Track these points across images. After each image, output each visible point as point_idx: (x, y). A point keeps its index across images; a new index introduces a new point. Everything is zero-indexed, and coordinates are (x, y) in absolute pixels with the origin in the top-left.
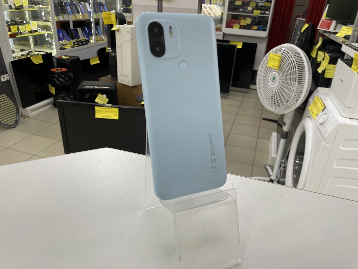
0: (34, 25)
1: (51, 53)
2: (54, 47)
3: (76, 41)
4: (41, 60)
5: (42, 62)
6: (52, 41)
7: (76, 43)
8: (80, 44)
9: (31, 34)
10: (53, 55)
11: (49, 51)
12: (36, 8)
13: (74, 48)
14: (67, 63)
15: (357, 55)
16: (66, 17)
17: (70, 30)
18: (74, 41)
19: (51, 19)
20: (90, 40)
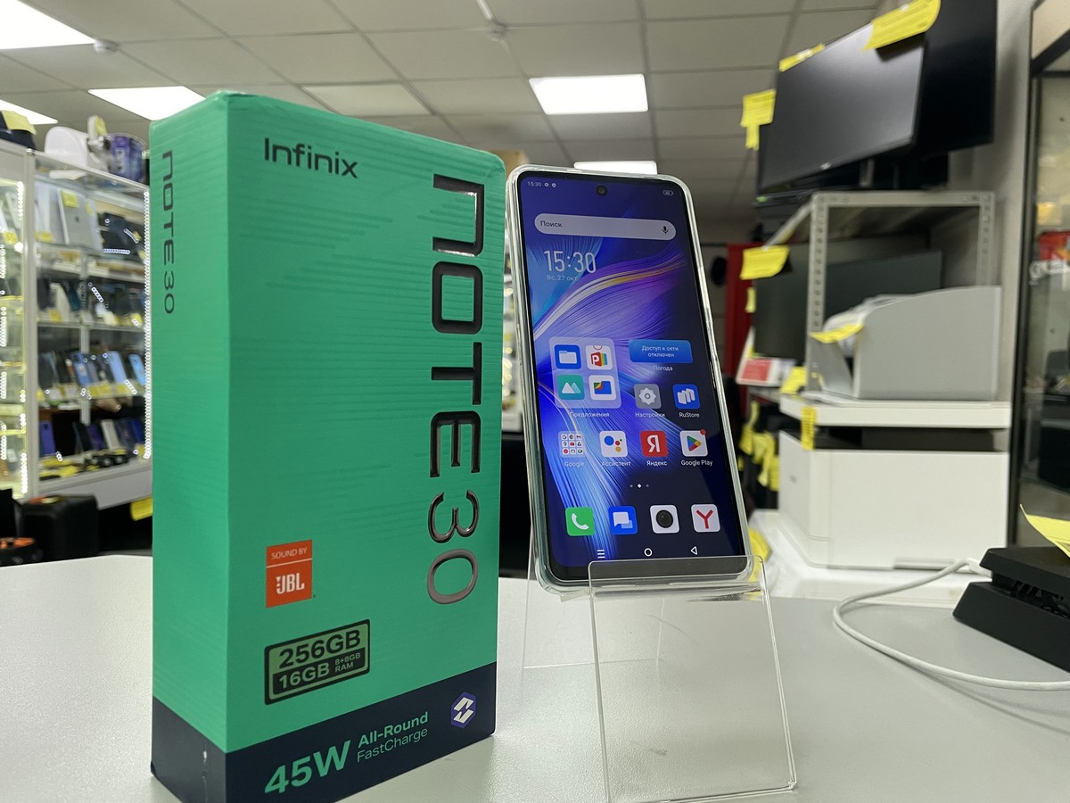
2: (24, 472)
7: (95, 461)
8: (107, 462)
11: (3, 485)
13: (86, 476)
14: (53, 515)
15: (808, 412)
16: (71, 391)
17: (82, 426)
18: (89, 455)
19: (23, 397)
20: (136, 452)
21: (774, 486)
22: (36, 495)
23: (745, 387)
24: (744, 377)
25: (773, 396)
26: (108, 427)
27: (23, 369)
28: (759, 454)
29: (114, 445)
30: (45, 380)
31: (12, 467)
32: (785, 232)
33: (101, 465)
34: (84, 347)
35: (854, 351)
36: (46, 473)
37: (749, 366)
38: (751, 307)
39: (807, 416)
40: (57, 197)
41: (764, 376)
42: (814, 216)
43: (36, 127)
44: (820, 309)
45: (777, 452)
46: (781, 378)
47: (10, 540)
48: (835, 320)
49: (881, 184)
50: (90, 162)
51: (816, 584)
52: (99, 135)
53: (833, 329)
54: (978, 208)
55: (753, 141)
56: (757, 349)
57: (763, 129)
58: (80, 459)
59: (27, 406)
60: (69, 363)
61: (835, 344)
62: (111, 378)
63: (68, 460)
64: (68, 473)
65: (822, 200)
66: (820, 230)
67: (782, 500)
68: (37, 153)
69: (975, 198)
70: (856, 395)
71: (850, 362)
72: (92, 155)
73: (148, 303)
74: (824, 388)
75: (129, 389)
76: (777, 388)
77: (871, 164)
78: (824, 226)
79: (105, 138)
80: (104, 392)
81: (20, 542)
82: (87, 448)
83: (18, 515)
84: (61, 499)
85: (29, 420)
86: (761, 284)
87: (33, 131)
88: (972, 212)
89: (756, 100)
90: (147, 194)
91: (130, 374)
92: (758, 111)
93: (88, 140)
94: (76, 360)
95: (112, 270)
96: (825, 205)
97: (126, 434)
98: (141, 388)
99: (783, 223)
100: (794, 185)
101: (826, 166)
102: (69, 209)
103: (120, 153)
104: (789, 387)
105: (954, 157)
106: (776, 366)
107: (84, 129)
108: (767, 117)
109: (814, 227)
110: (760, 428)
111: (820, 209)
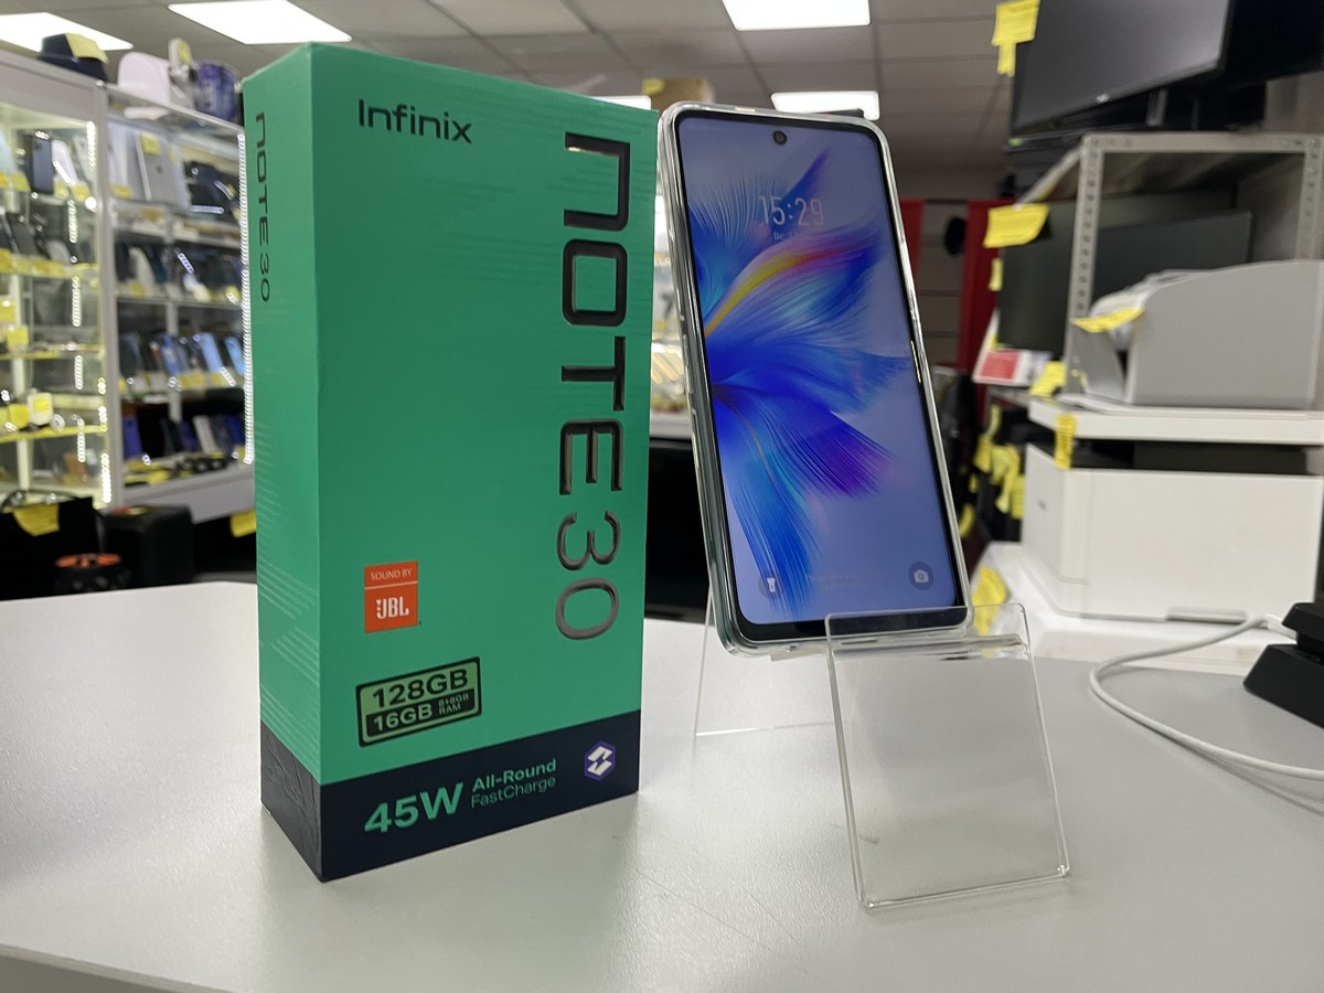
0: (41, 407)
1: (89, 500)
2: (105, 477)
3: (188, 460)
4: (51, 522)
5: (53, 527)
6: (99, 459)
7: (188, 465)
8: (202, 467)
9: (26, 436)
10: (97, 505)
11: (81, 492)
12: (53, 351)
13: (178, 483)
14: (141, 529)
15: (1065, 422)
16: (157, 381)
17: (172, 424)
18: (180, 458)
19: (102, 387)
20: (235, 455)
21: (1017, 513)
22: (121, 504)
23: (984, 387)
24: (986, 372)
25: (1021, 399)
26: (202, 425)
27: (102, 353)
28: (998, 472)
29: (209, 447)
30: (127, 369)
31: (92, 471)
32: (1045, 185)
33: (196, 471)
34: (172, 328)
35: (1129, 343)
36: (131, 478)
37: (990, 360)
38: (996, 283)
39: (1064, 427)
40: (134, 141)
41: (1009, 372)
42: (1085, 166)
43: (108, 53)
44: (1087, 287)
45: (1022, 470)
46: (1031, 376)
47: (92, 556)
48: (1107, 303)
49: (1176, 122)
50: (173, 98)
51: (1064, 636)
52: (182, 62)
53: (1102, 315)
54: (1302, 155)
55: (1007, 64)
56: (1001, 338)
57: (1022, 49)
58: (170, 462)
59: (107, 399)
60: (154, 346)
61: (1104, 334)
62: (204, 365)
63: (158, 463)
64: (157, 478)
65: (1096, 143)
66: (1091, 184)
67: (1026, 531)
68: (111, 87)
69: (1298, 143)
70: (1129, 399)
71: (1123, 357)
72: (175, 89)
73: (246, 274)
74: (1088, 390)
75: (226, 379)
76: (1025, 388)
77: (1163, 96)
78: (1097, 179)
79: (190, 66)
80: (197, 382)
81: (105, 560)
82: (178, 449)
83: (100, 529)
84: (150, 509)
85: (110, 414)
86: (1011, 253)
87: (103, 58)
88: (1293, 161)
89: (1014, 10)
90: (241, 138)
91: (227, 360)
92: (1014, 26)
93: (170, 69)
94: (162, 343)
95: (202, 233)
96: (1099, 152)
97: (223, 434)
98: (240, 378)
99: (1042, 175)
100: (1058, 123)
101: (1103, 98)
102: (149, 156)
103: (208, 85)
104: (1042, 387)
105: (1272, 87)
106: (1025, 359)
107: (164, 55)
108: (1026, 32)
109: (1083, 180)
110: (1001, 439)
111: (1093, 155)
